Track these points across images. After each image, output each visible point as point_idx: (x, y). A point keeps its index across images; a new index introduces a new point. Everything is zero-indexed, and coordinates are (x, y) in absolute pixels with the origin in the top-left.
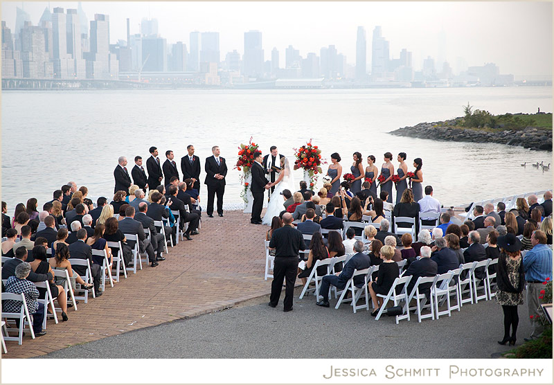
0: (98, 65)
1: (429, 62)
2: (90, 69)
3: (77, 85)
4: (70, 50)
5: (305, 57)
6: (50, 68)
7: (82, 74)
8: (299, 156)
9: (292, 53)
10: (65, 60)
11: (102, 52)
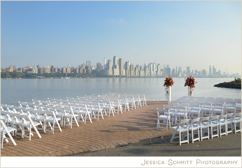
0: (159, 73)
1: (224, 73)
2: (157, 74)
3: (154, 77)
4: (153, 70)
5: (199, 71)
6: (149, 74)
7: (155, 75)
8: (186, 81)
9: (196, 71)
10: (152, 73)
11: (159, 70)
